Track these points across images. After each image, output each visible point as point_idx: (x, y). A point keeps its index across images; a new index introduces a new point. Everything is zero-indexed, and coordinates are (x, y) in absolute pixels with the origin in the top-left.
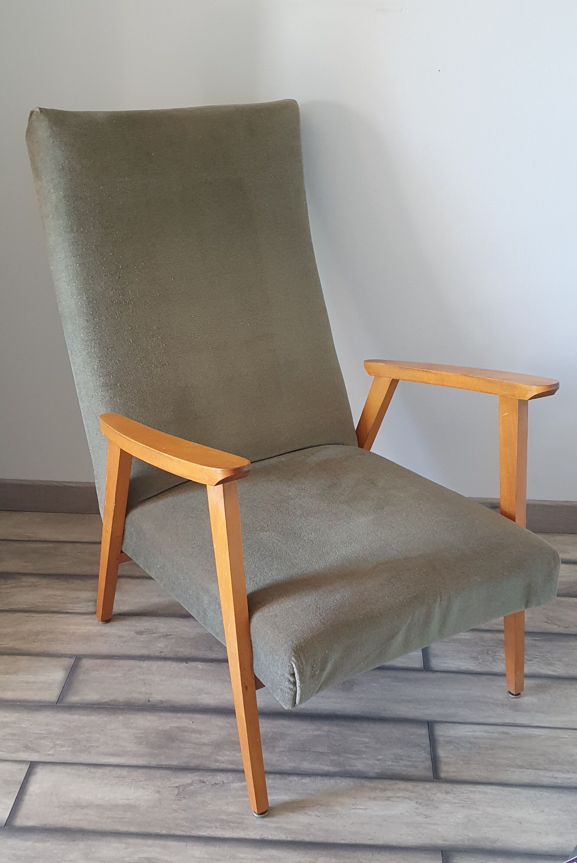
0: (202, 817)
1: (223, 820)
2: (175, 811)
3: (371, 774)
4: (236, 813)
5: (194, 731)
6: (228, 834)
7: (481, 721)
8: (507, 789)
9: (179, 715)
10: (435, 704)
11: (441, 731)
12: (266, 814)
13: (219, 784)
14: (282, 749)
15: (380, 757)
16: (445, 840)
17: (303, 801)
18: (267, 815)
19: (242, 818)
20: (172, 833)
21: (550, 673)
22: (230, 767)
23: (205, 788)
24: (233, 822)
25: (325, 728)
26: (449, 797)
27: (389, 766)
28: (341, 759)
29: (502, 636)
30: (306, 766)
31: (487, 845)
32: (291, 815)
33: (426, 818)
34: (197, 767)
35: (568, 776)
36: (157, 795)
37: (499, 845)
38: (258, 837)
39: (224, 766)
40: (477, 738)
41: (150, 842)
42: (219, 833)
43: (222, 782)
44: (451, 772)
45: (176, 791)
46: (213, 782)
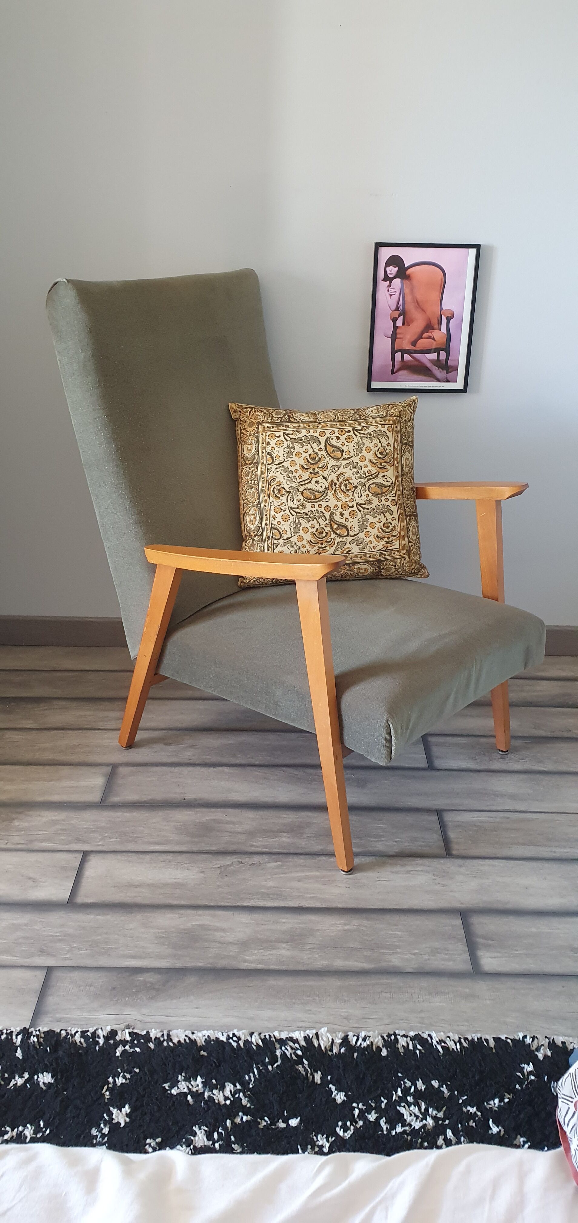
0: (244, 891)
1: (263, 892)
2: (219, 887)
4: (274, 887)
5: (228, 823)
6: (269, 904)
7: (484, 809)
8: (513, 862)
9: (213, 810)
10: (441, 796)
11: (449, 818)
13: (256, 864)
14: (310, 834)
15: (397, 839)
16: (462, 904)
19: (280, 890)
20: (220, 904)
22: (264, 850)
23: (244, 868)
24: (273, 895)
26: (462, 870)
27: (406, 846)
28: (363, 842)
33: (443, 886)
34: (234, 851)
36: (202, 875)
37: (510, 907)
38: (297, 906)
39: (259, 849)
40: (482, 822)
41: (200, 912)
42: (261, 903)
43: (258, 863)
44: (462, 850)
45: (219, 871)
46: (250, 863)
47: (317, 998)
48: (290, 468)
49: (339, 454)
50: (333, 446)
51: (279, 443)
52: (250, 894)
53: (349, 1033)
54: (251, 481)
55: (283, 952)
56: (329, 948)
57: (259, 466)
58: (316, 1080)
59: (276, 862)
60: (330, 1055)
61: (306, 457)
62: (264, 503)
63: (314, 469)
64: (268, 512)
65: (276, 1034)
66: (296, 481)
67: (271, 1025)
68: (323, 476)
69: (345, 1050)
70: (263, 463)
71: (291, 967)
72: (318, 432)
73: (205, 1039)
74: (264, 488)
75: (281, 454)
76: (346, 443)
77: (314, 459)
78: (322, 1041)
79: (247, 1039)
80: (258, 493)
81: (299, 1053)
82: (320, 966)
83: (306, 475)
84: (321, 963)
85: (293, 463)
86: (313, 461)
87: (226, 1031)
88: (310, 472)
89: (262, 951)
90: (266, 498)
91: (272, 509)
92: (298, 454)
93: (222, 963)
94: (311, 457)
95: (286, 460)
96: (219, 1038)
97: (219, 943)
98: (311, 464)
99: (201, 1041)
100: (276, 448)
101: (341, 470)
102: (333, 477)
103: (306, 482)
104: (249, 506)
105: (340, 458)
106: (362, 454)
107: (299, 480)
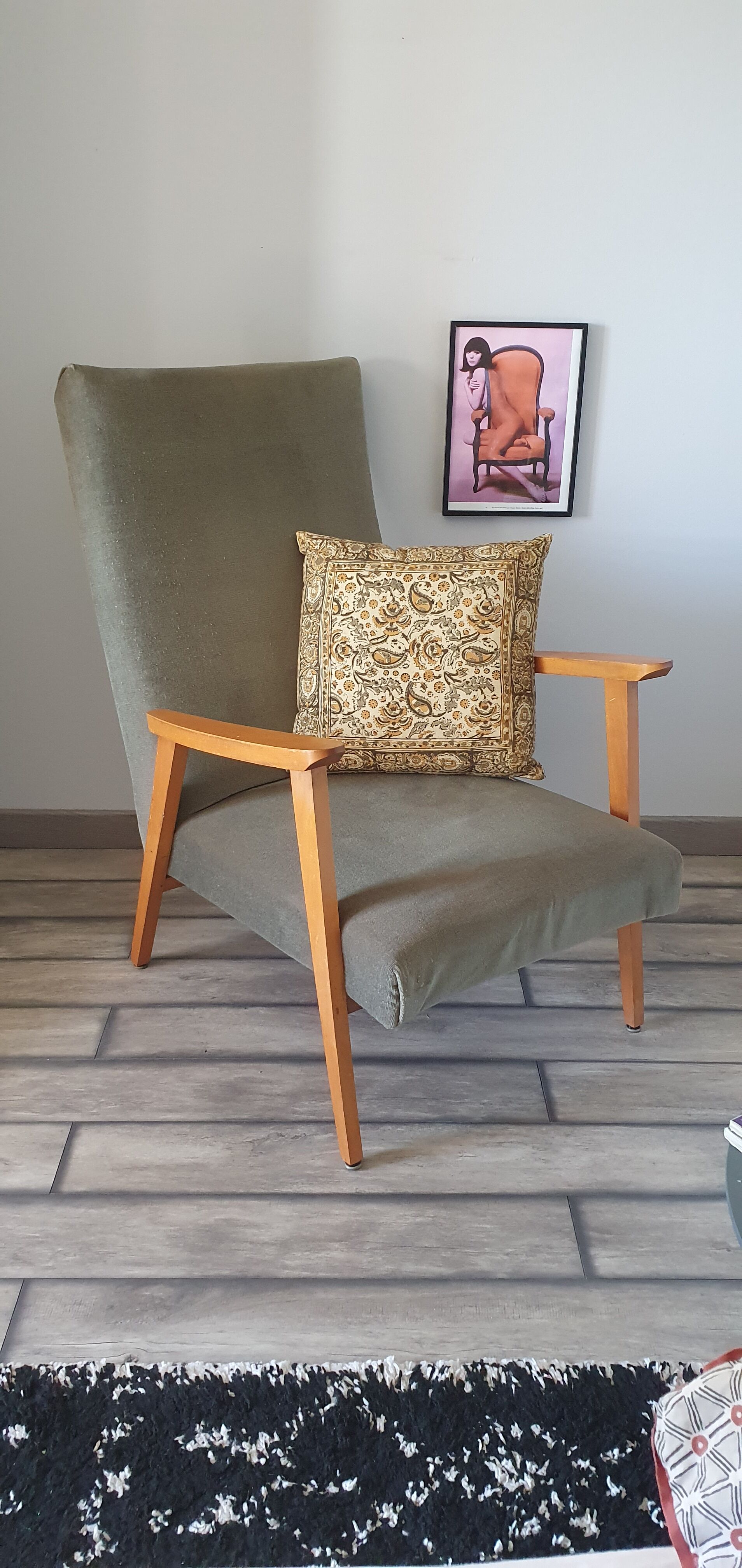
0: (285, 1173)
1: (309, 1175)
2: (252, 1167)
3: (478, 1119)
4: (324, 1167)
5: (263, 1082)
6: (319, 1190)
7: (598, 1058)
8: (635, 1129)
9: (244, 1065)
10: (543, 1042)
11: (552, 1071)
12: (360, 1165)
13: (300, 1136)
14: (371, 1097)
15: (486, 1101)
16: (569, 1185)
17: (401, 1151)
18: (361, 1168)
19: (331, 1172)
20: (252, 1191)
21: (672, 1004)
22: (311, 1117)
23: (284, 1142)
24: (322, 1177)
25: (417, 1073)
26: (570, 1140)
27: (497, 1110)
28: (440, 1105)
29: (615, 967)
30: (400, 1113)
31: (619, 1188)
32: (388, 1166)
33: (545, 1163)
34: (272, 1119)
35: (704, 1112)
36: (229, 1152)
37: (631, 1188)
38: (354, 1192)
39: (304, 1117)
40: (594, 1076)
41: (226, 1202)
42: (307, 1189)
43: (303, 1135)
44: (569, 1113)
45: (250, 1147)
46: (293, 1135)
47: (380, 1315)
48: (361, 621)
49: (427, 606)
50: (420, 595)
51: (350, 587)
52: (291, 1177)
53: (421, 1363)
54: (311, 634)
55: (334, 1254)
56: (396, 1248)
57: (323, 615)
58: (378, 1427)
59: (327, 1133)
60: (397, 1392)
61: (382, 607)
62: (323, 664)
63: (391, 624)
64: (328, 676)
65: (326, 1365)
66: (367, 639)
67: (318, 1354)
68: (403, 634)
69: (416, 1387)
70: (327, 613)
71: (346, 1274)
72: (403, 575)
73: (233, 1374)
74: (325, 645)
75: (350, 602)
76: (439, 592)
77: (392, 610)
78: (387, 1374)
79: (289, 1373)
80: (318, 651)
81: (358, 1390)
82: (384, 1273)
83: (380, 631)
84: (385, 1268)
85: (365, 614)
86: (393, 613)
87: (261, 1362)
88: (386, 628)
89: (308, 1253)
90: (327, 658)
91: (333, 673)
92: (373, 603)
93: (255, 1271)
94: (389, 608)
95: (356, 609)
96: (251, 1373)
97: (251, 1243)
98: (389, 616)
99: (228, 1378)
100: (346, 594)
101: (428, 627)
102: (416, 636)
103: (380, 640)
104: (306, 667)
105: (428, 612)
106: (458, 608)
107: (370, 638)
